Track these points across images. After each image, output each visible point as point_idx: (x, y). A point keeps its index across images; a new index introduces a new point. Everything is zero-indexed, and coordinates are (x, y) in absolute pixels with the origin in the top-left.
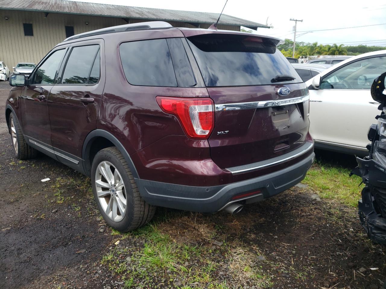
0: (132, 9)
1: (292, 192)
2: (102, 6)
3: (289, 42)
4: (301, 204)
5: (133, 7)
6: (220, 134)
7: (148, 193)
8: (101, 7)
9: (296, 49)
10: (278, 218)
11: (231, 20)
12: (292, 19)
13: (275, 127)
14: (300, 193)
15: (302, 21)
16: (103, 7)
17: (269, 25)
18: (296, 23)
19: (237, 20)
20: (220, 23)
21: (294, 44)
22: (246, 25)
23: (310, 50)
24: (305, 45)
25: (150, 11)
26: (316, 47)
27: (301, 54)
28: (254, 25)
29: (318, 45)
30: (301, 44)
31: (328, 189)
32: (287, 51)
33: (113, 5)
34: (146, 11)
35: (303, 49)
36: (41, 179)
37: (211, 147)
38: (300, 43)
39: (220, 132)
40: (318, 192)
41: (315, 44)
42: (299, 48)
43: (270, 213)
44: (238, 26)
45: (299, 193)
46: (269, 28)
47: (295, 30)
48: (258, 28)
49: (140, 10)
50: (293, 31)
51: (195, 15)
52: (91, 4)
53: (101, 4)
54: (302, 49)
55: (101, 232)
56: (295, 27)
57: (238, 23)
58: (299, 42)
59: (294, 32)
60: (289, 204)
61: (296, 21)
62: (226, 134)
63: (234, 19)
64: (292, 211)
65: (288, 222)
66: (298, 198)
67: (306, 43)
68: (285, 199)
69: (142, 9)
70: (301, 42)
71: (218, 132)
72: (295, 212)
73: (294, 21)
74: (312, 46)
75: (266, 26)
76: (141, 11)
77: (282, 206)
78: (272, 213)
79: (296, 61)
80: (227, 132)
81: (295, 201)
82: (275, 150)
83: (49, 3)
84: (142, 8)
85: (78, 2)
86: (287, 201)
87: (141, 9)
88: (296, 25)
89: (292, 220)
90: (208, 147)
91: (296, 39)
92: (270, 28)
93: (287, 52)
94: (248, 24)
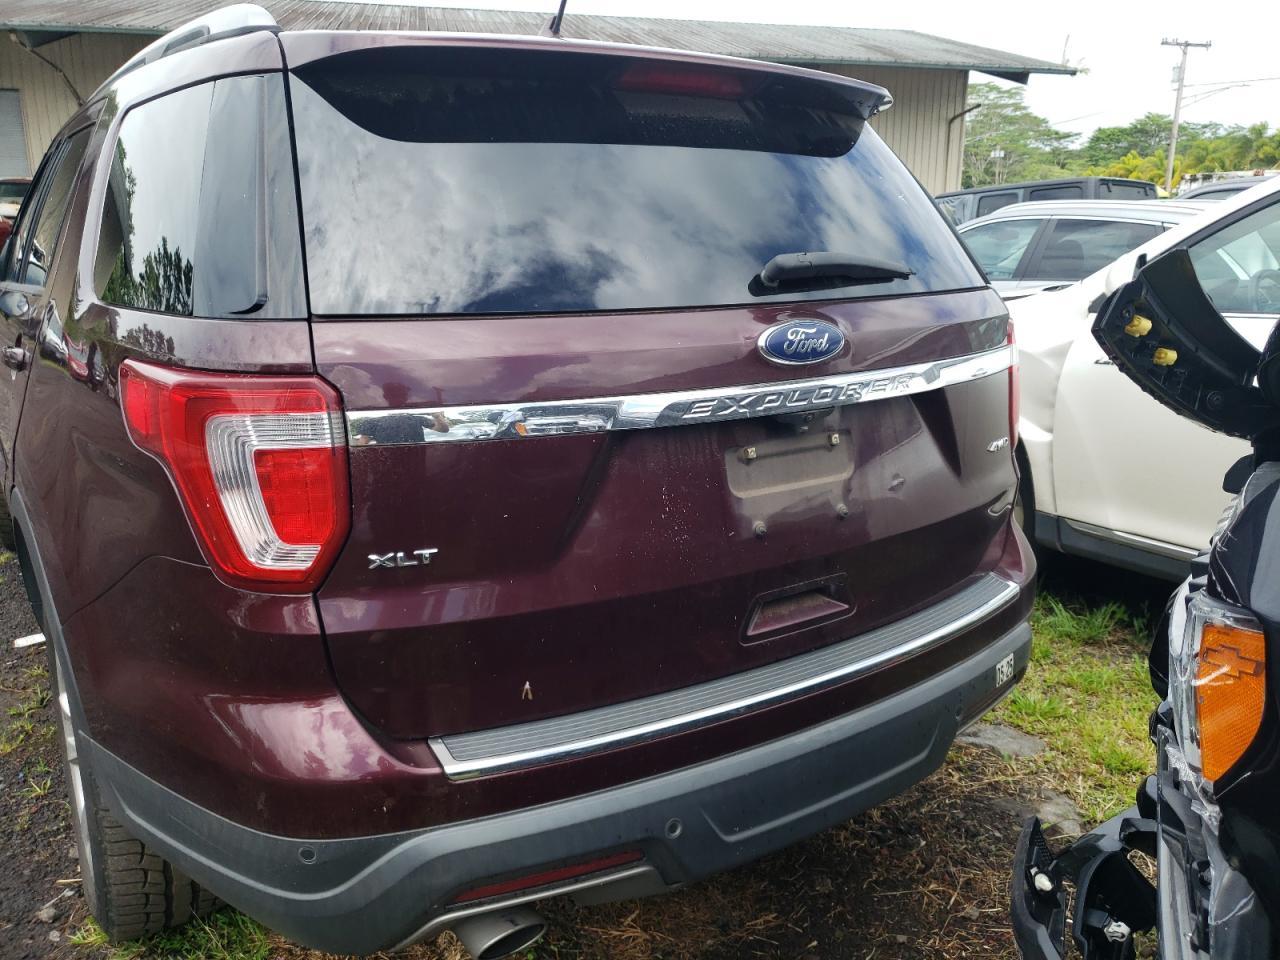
0: (599, 24)
1: (956, 776)
2: (503, 17)
3: (1159, 126)
4: (976, 848)
5: (602, 18)
6: (381, 568)
7: (124, 811)
8: (498, 20)
9: (1183, 150)
10: (841, 917)
11: (937, 49)
12: (1170, 40)
13: (750, 522)
14: (994, 787)
15: (1207, 45)
16: (505, 19)
17: (1072, 65)
18: (1185, 53)
19: (957, 49)
20: (893, 60)
21: (1175, 131)
22: (986, 64)
23: (1236, 151)
24: (1222, 132)
25: (656, 28)
26: (1261, 141)
27: (1201, 166)
28: (1017, 66)
29: (1270, 133)
30: (1207, 130)
31: (1137, 770)
32: (1147, 155)
33: (538, 14)
34: (644, 30)
35: (1211, 147)
36: (16, 637)
37: (329, 631)
38: (1205, 127)
39: (381, 553)
40: (1081, 785)
41: (1259, 131)
42: (1195, 143)
43: (812, 888)
44: (961, 71)
45: (990, 784)
46: (1073, 73)
47: (1180, 80)
48: (1032, 77)
49: (624, 25)
50: (1173, 81)
51: (809, 37)
52: (468, 12)
53: (500, 12)
54: (1206, 149)
55: (41, 922)
56: (1180, 70)
57: (958, 60)
58: (1197, 125)
59: (1176, 86)
60: (923, 843)
61: (1187, 44)
62: (421, 565)
63: (946, 46)
64: (924, 885)
65: (878, 947)
66: (975, 808)
67: (1226, 126)
68: (914, 813)
69: (634, 22)
70: (1207, 123)
71: (373, 557)
72: (935, 892)
73: (1178, 47)
74: (1245, 136)
75: (1063, 66)
76: (628, 29)
77: (885, 851)
78: (825, 886)
79: (1146, 192)
80: (426, 552)
81: (957, 824)
82: (750, 633)
83: (339, 15)
84: (634, 18)
85: (430, 8)
86: (915, 827)
87: (628, 23)
88: (1183, 62)
89: (902, 938)
90: (317, 635)
91: (1181, 111)
92: (1078, 74)
93: (1147, 159)
94: (996, 63)
